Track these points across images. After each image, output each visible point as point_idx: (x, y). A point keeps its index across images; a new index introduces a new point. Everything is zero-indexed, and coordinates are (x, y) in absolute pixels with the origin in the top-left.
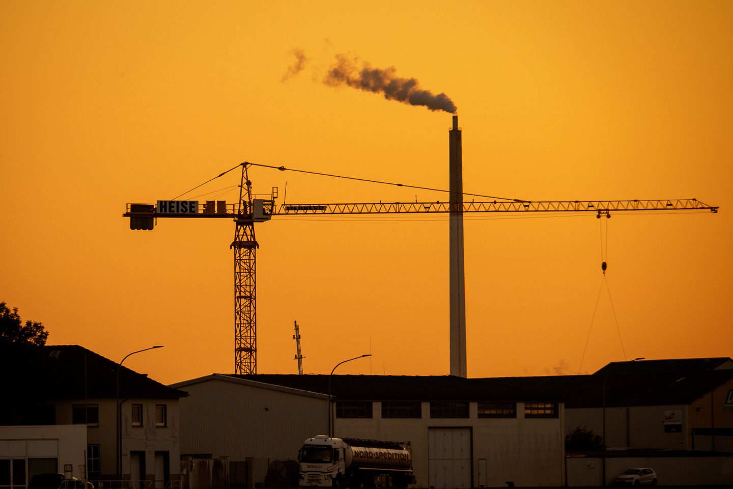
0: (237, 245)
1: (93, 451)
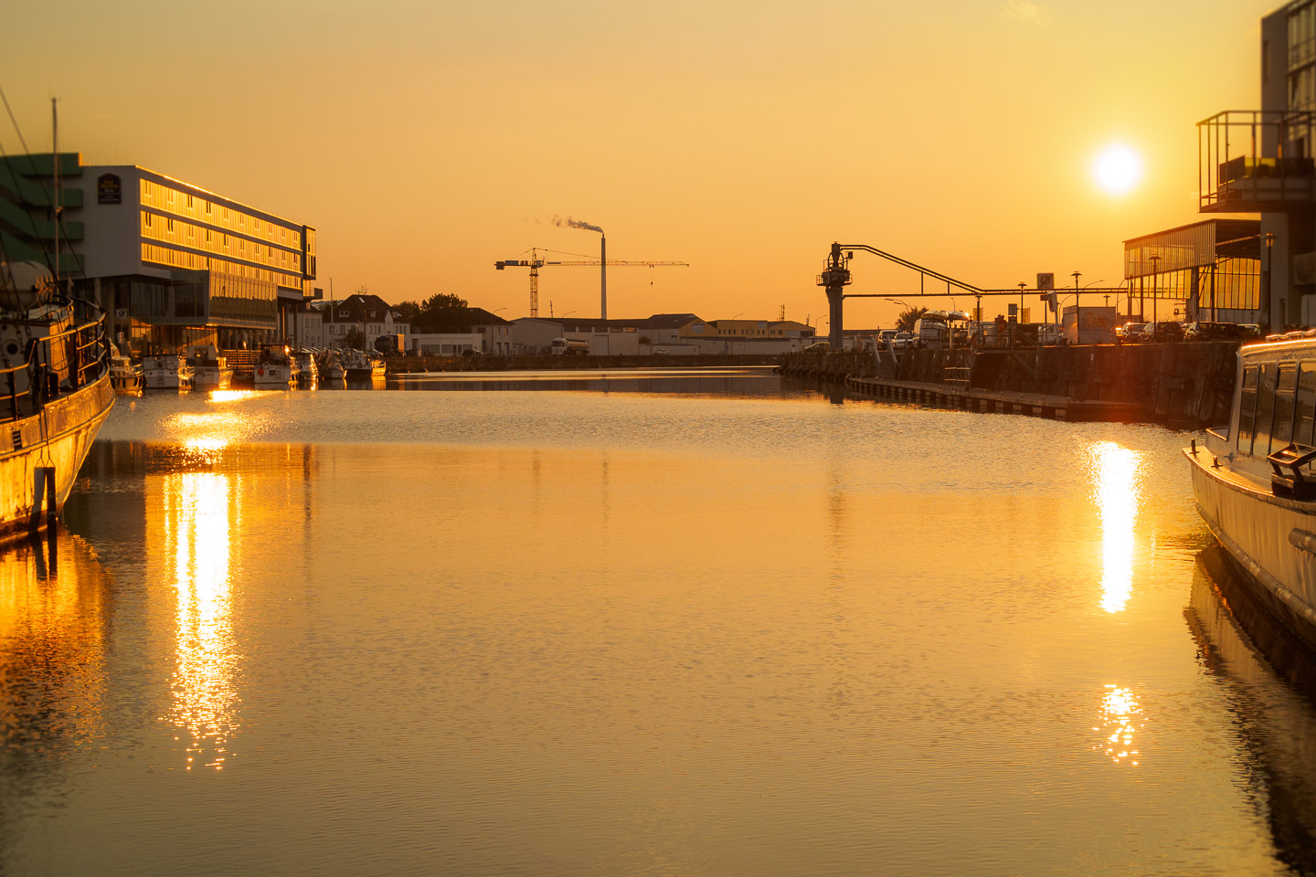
0: (532, 275)
1: (484, 342)
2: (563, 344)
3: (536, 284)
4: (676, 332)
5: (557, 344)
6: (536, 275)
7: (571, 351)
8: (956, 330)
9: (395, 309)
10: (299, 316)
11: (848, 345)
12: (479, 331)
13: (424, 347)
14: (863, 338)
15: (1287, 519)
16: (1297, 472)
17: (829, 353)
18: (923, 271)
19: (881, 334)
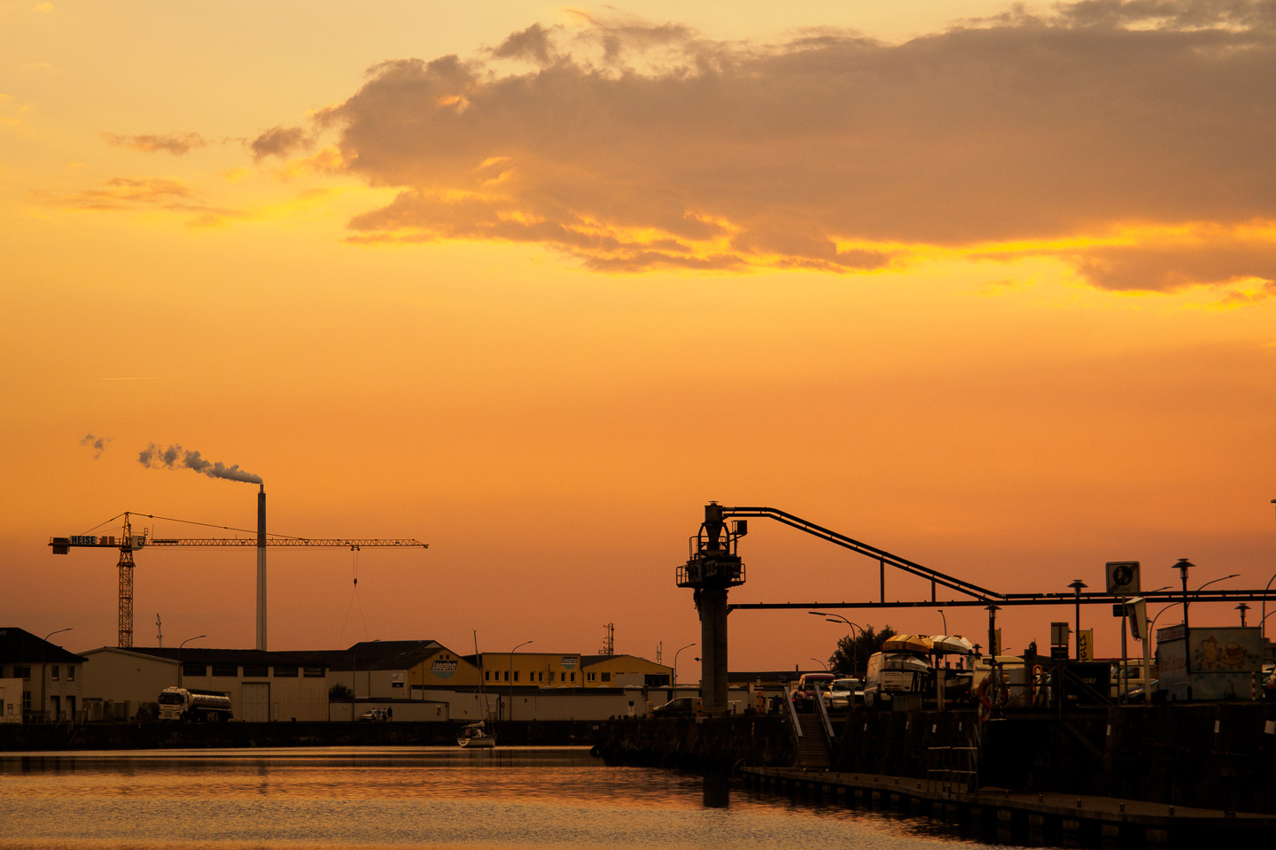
0: (121, 565)
1: (27, 695)
2: (178, 699)
3: (130, 582)
4: (401, 676)
5: (168, 699)
6: (131, 565)
7: (196, 710)
8: (950, 673)
11: (737, 702)
12: (17, 673)
14: (767, 689)
17: (700, 719)
18: (884, 557)
19: (802, 681)
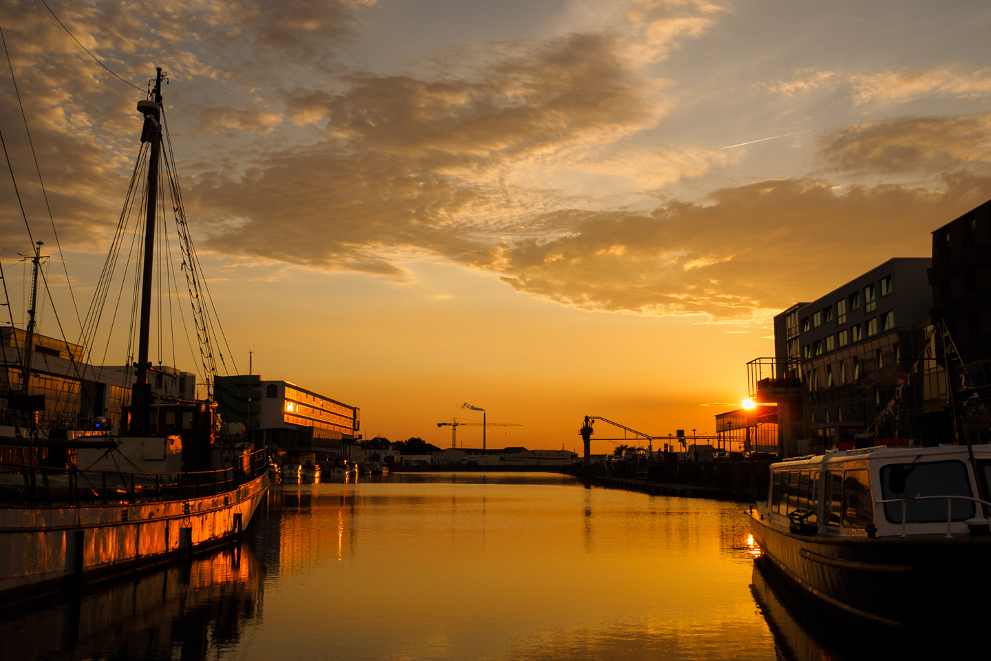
1: (432, 459)
2: (466, 460)
3: (455, 433)
5: (463, 460)
6: (455, 430)
7: (470, 463)
8: (641, 455)
9: (393, 444)
10: (352, 447)
11: (592, 461)
12: (430, 454)
13: (406, 461)
14: (599, 458)
15: (797, 545)
16: (802, 522)
17: (584, 465)
18: (625, 428)
19: (607, 457)
